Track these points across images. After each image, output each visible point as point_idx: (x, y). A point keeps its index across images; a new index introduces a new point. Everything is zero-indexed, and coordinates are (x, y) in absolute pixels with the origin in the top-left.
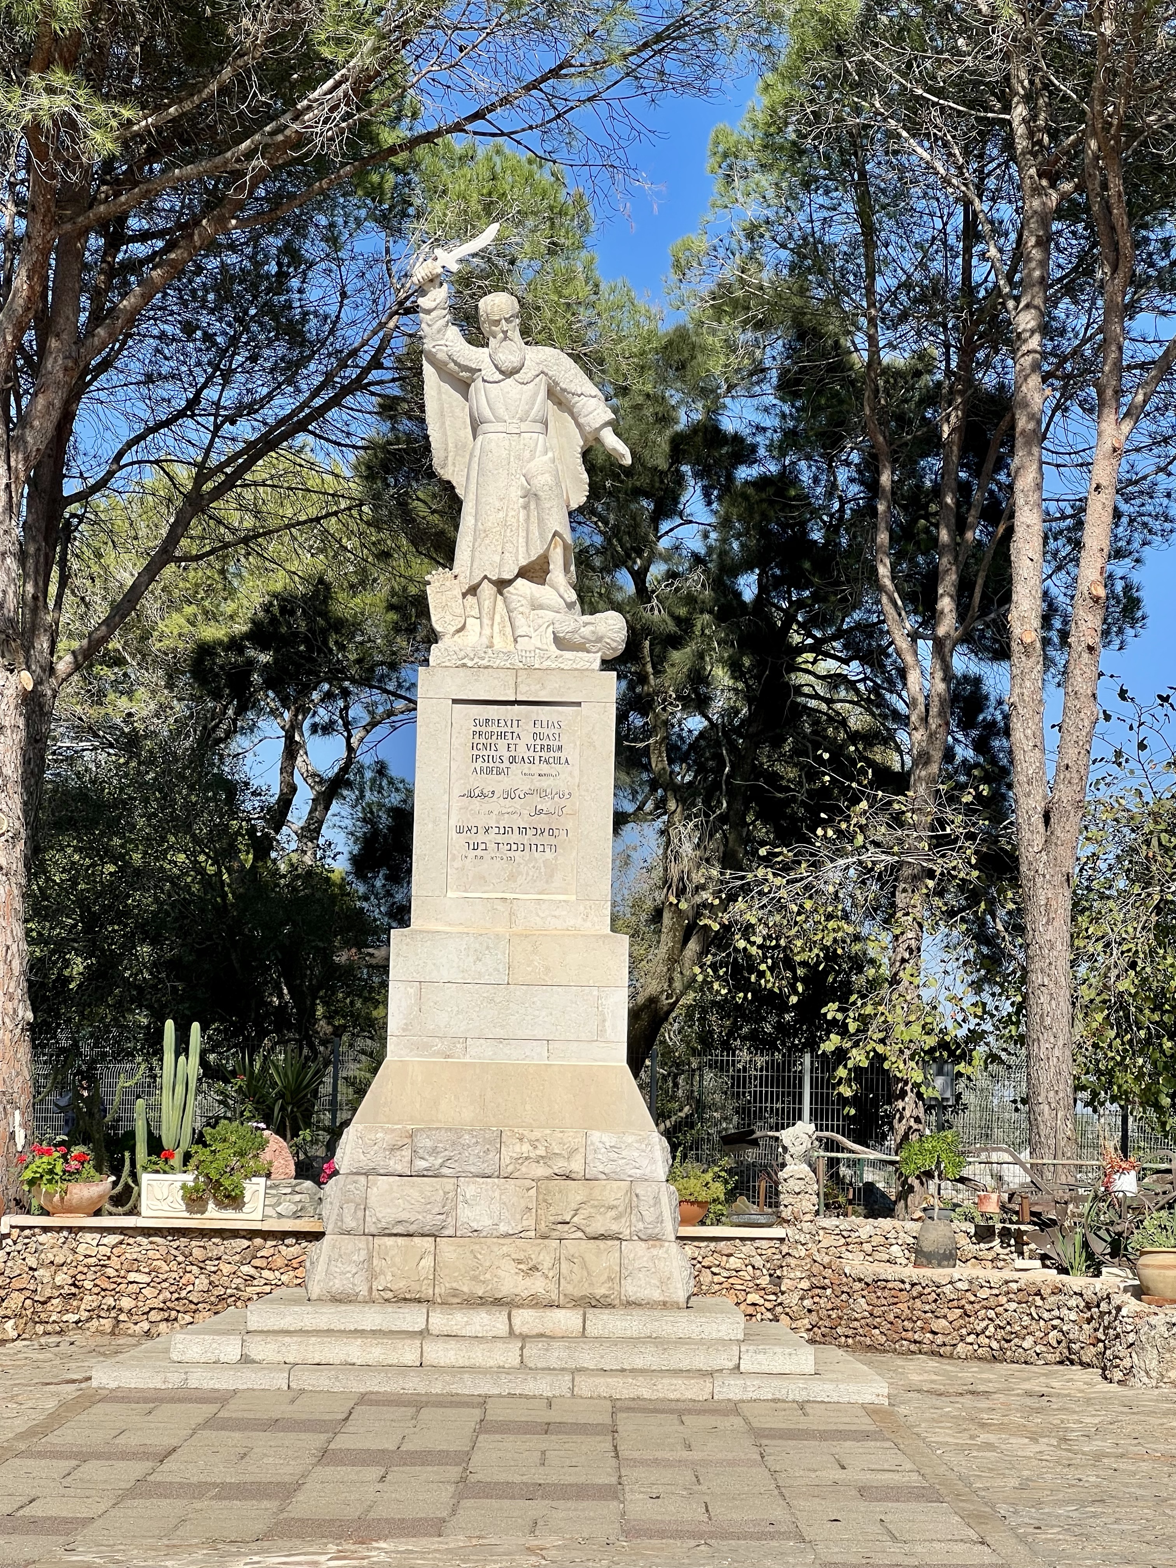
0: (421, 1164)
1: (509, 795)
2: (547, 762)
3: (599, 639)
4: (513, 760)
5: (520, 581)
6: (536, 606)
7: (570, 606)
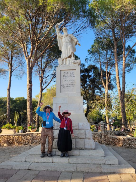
2: (72, 77)
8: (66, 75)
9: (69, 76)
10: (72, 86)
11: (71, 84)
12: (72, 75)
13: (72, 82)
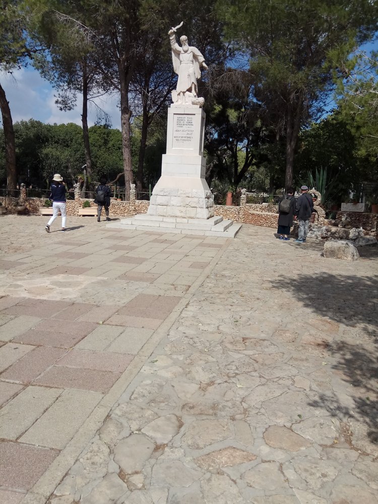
0: (165, 194)
1: (183, 131)
3: (199, 102)
4: (184, 125)
5: (187, 92)
6: (189, 97)
7: (195, 96)
8: (182, 122)
9: (185, 123)
10: (189, 139)
11: (188, 136)
12: (190, 123)
13: (189, 133)
